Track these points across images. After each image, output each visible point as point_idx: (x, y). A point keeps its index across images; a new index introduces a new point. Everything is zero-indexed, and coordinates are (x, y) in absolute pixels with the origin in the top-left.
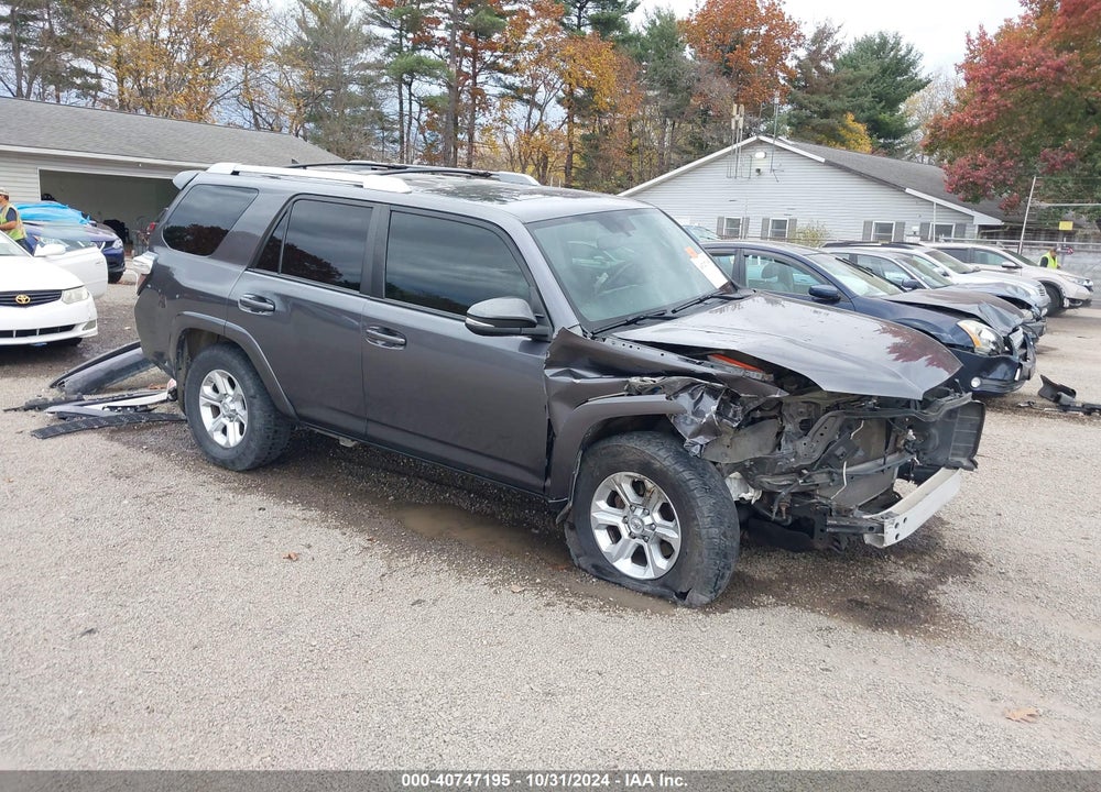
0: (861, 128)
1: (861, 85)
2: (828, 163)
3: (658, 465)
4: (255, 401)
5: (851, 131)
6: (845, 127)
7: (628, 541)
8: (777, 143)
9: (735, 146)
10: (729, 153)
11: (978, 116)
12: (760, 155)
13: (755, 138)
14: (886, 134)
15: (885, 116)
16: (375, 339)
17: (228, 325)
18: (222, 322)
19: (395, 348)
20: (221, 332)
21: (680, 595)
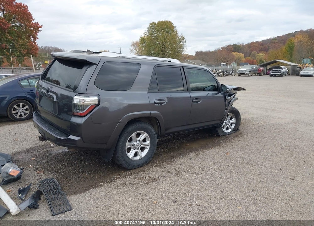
17: (152, 112)
18: (149, 112)
19: (199, 103)
20: (149, 115)
21: (237, 130)
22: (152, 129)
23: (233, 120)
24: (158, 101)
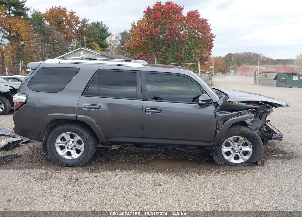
0: (98, 45)
1: (96, 35)
2: (101, 55)
3: (247, 132)
4: (89, 140)
5: (96, 46)
6: (94, 45)
7: (233, 154)
8: (87, 50)
9: (74, 51)
10: (73, 52)
11: (140, 43)
12: (82, 53)
13: (80, 48)
14: (104, 47)
15: (102, 43)
16: (148, 112)
17: (78, 116)
18: (75, 115)
19: (157, 114)
20: (75, 119)
21: (254, 163)
22: (84, 133)
23: (247, 147)
24: (90, 105)
